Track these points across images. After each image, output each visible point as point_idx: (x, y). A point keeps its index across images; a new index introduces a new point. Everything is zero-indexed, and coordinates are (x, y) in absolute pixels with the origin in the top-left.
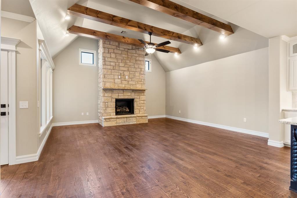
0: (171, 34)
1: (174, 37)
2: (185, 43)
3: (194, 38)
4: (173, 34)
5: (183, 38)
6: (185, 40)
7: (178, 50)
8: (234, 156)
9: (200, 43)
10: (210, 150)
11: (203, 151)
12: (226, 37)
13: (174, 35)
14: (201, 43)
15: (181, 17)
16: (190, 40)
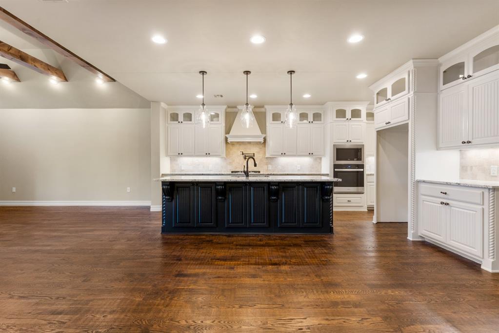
0: (6, 49)
1: (12, 54)
2: (35, 69)
3: (53, 68)
4: (10, 49)
5: (30, 61)
6: (35, 66)
7: (13, 74)
8: (117, 227)
9: (63, 77)
10: (87, 228)
11: (77, 232)
12: (105, 82)
13: (10, 51)
14: (65, 77)
15: (37, 38)
16: (44, 69)
